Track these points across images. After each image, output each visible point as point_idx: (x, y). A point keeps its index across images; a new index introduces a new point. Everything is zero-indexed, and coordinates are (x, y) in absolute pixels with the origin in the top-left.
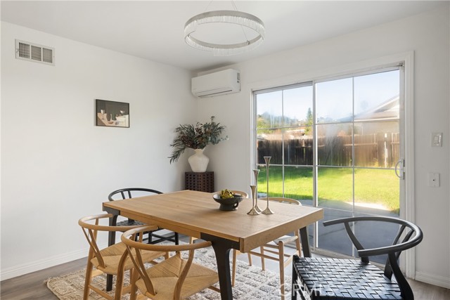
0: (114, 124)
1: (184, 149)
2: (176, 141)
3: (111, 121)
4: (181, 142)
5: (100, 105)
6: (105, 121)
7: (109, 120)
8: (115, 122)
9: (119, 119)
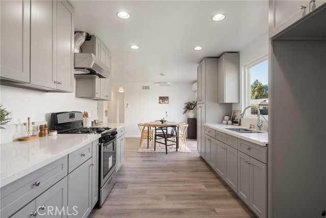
2: (185, 107)
9: (165, 101)
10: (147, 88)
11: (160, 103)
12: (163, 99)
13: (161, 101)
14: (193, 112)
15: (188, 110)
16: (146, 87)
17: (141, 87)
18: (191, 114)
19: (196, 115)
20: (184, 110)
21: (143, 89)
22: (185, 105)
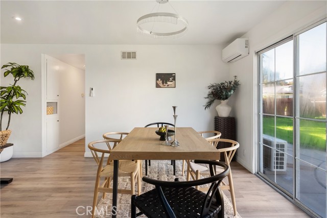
0: (166, 86)
1: (214, 100)
2: (209, 95)
3: (165, 84)
4: (212, 96)
5: (159, 76)
6: (161, 85)
7: (163, 84)
8: (167, 85)
9: (169, 83)
10: (130, 55)
11: (158, 86)
12: (165, 79)
13: (160, 82)
14: (228, 104)
15: (216, 101)
16: (129, 53)
17: (120, 55)
18: (223, 110)
19: (234, 111)
20: (207, 100)
21: (124, 57)
22: (210, 90)
